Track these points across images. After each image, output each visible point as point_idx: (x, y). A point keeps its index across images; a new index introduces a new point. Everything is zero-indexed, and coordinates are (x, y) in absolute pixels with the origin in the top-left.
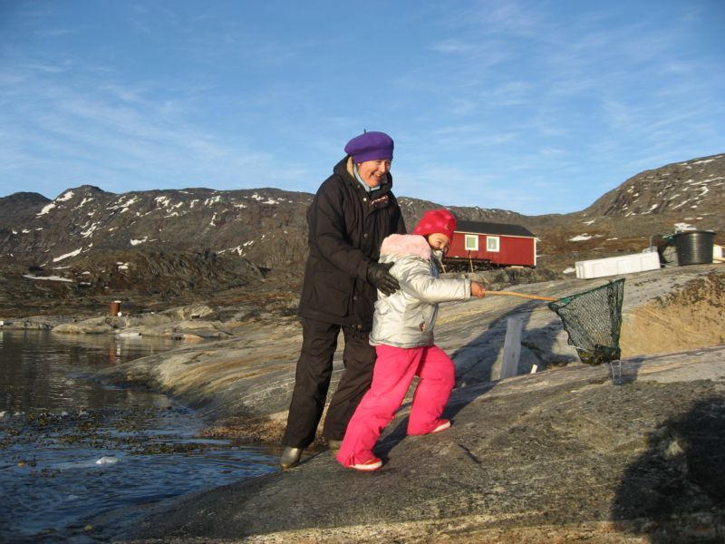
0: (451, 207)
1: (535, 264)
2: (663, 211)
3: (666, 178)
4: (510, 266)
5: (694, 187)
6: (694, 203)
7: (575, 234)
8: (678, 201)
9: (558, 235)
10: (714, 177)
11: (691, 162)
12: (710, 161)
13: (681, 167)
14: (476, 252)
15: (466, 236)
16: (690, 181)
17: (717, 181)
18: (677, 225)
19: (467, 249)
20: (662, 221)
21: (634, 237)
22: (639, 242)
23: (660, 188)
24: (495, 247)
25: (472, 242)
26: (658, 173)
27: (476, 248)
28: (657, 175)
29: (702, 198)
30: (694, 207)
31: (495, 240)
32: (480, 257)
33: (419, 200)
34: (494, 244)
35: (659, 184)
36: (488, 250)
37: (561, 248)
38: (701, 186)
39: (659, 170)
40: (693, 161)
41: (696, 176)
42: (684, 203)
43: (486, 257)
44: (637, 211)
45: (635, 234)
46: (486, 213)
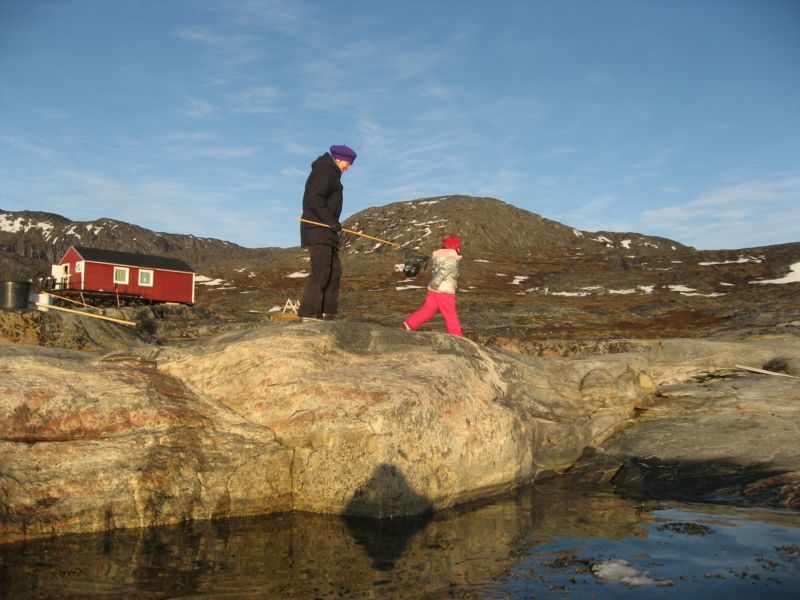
0: (162, 233)
1: (193, 301)
2: (386, 250)
3: (391, 217)
4: (165, 302)
5: (418, 228)
6: (417, 244)
7: (293, 271)
8: (401, 241)
9: (275, 270)
10: (437, 219)
11: (416, 202)
12: (435, 202)
13: (407, 206)
14: (125, 286)
15: (115, 268)
16: (414, 221)
17: (440, 223)
18: (397, 266)
19: (115, 282)
20: (383, 261)
21: (353, 276)
22: (359, 282)
23: (384, 226)
24: (148, 282)
25: (122, 275)
26: (383, 211)
27: (126, 282)
28: (382, 213)
29: (424, 239)
30: (417, 248)
31: (149, 274)
32: (130, 291)
33: (125, 224)
34: (147, 278)
35: (383, 223)
36: (140, 284)
37: (277, 285)
38: (424, 227)
39: (383, 207)
40: (419, 201)
41: (420, 218)
42: (407, 243)
43: (136, 292)
44: (361, 249)
45: (355, 273)
46: (200, 242)
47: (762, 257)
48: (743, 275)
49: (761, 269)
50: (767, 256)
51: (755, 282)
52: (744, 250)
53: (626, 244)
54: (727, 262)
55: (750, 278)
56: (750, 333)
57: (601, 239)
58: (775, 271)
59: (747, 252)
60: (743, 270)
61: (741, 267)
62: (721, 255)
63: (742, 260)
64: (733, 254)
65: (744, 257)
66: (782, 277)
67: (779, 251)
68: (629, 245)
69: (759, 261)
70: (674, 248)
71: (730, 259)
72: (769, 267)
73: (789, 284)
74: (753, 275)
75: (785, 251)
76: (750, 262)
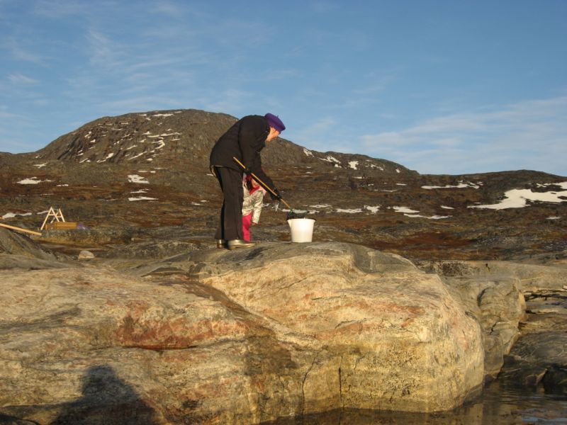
2: (119, 161)
3: (125, 127)
5: (152, 139)
6: (150, 155)
7: (24, 177)
8: (135, 152)
9: (5, 176)
10: (171, 132)
11: (151, 114)
12: (170, 115)
13: (141, 118)
16: (148, 133)
17: (174, 136)
18: (130, 176)
20: (116, 171)
21: (85, 185)
22: (91, 191)
23: (118, 136)
26: (117, 120)
28: (116, 123)
29: (158, 151)
30: (150, 159)
35: (117, 133)
37: (7, 191)
38: (158, 140)
39: (118, 117)
40: (153, 113)
41: (154, 129)
42: (140, 154)
44: (93, 158)
45: (87, 182)
47: (480, 183)
48: (462, 200)
49: (478, 194)
50: (485, 183)
51: (473, 207)
52: (464, 175)
53: (353, 165)
54: (448, 187)
55: (469, 202)
56: (548, 258)
57: (329, 159)
58: (491, 197)
59: (466, 178)
60: (462, 195)
61: (461, 192)
62: (442, 179)
63: (461, 186)
64: (454, 180)
65: (464, 183)
66: (497, 203)
67: (496, 179)
68: (356, 166)
69: (477, 187)
70: (398, 171)
71: (451, 184)
72: (486, 193)
73: (506, 210)
74: (472, 200)
75: (501, 178)
76: (469, 188)
